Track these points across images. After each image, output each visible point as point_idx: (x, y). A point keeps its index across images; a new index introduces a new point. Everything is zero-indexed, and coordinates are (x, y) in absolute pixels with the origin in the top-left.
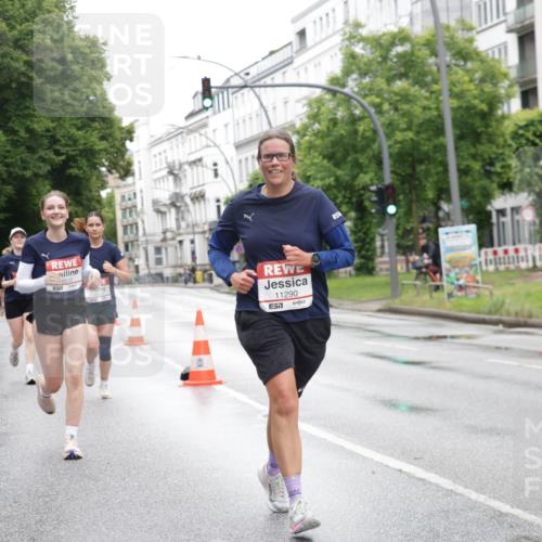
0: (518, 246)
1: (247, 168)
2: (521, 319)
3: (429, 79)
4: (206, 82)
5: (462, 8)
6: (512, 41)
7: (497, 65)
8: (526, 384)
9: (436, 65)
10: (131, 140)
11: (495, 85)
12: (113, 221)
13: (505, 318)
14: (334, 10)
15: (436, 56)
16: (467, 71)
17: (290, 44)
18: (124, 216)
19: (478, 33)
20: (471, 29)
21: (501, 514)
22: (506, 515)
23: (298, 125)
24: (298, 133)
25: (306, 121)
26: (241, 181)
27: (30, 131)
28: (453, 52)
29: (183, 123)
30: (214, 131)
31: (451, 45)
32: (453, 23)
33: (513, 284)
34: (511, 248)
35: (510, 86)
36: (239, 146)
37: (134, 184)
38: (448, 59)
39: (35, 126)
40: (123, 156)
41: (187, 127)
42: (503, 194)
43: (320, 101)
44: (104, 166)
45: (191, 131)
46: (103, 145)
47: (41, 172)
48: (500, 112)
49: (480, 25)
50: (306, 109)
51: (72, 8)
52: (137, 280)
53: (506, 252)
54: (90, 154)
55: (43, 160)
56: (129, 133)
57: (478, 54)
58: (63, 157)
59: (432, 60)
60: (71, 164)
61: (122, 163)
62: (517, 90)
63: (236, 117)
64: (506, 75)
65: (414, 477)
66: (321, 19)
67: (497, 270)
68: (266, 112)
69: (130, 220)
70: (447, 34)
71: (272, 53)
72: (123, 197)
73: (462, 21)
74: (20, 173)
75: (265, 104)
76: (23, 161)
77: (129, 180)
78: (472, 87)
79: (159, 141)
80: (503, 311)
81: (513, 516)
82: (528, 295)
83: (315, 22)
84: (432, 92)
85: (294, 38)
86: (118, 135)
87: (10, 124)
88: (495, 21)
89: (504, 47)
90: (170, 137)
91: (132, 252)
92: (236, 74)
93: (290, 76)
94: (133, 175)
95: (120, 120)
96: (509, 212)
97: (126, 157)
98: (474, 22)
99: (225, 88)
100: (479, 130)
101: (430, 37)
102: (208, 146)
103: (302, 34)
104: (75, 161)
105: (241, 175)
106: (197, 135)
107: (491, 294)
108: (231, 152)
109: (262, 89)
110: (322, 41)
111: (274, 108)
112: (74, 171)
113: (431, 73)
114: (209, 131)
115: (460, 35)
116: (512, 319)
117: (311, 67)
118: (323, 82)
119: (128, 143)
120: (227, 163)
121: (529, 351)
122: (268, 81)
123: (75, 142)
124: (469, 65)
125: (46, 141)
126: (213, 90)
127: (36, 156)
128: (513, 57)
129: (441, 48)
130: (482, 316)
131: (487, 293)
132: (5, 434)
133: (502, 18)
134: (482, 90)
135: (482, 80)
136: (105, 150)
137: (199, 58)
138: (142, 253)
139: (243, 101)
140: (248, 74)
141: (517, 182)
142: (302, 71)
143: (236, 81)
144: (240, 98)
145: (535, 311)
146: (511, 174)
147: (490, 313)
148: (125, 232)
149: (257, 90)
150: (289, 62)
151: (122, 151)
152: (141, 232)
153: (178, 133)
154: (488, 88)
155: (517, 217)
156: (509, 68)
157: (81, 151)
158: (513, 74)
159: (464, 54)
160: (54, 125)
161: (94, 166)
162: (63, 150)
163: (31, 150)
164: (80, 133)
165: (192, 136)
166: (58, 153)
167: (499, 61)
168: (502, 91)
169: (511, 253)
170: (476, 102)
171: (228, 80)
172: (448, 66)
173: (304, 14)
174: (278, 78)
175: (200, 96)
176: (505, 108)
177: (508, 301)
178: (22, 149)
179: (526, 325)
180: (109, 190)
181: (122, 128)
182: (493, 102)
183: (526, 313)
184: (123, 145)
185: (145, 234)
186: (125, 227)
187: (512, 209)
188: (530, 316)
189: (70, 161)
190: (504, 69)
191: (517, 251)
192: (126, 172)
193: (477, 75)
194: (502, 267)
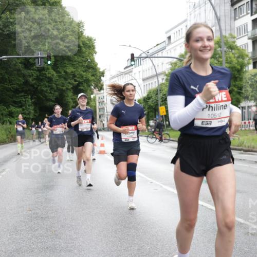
0: (249, 121)
1: (147, 88)
2: (250, 149)
3: (217, 56)
4: (132, 55)
5: (231, 30)
6: (250, 42)
7: (244, 52)
8: (251, 174)
9: (221, 51)
10: (103, 77)
11: (243, 59)
12: (95, 107)
13: (244, 148)
14: (182, 29)
15: (221, 47)
16: (233, 53)
17: (165, 41)
18: (99, 105)
19: (237, 39)
20: (234, 38)
21: (241, 223)
22: (243, 224)
23: (167, 72)
24: (167, 75)
25: (170, 71)
26: (144, 93)
27: (65, 72)
28: (227, 46)
29: (123, 71)
30: (135, 74)
31: (226, 43)
32: (227, 35)
33: (247, 135)
34: (247, 122)
35: (249, 60)
36: (144, 80)
37: (104, 93)
38: (225, 49)
39: (68, 70)
40: (100, 82)
41: (124, 72)
42: (245, 101)
43: (175, 64)
44: (92, 86)
45: (126, 74)
46: (93, 78)
47: (69, 88)
48: (245, 70)
49: (238, 36)
50: (170, 66)
51: (83, 26)
52: (103, 129)
53: (245, 123)
54: (87, 81)
55: (69, 83)
56: (103, 74)
57: (237, 47)
58: (77, 83)
59: (219, 49)
60: (80, 85)
61: (99, 85)
62: (251, 61)
63: (143, 69)
64: (247, 56)
65: (208, 208)
66: (177, 32)
67: (241, 129)
68: (155, 67)
69: (102, 107)
70: (225, 39)
71: (158, 45)
72: (99, 98)
73: (231, 35)
74: (61, 88)
75: (154, 64)
76: (62, 83)
77: (102, 91)
78: (234, 60)
79: (114, 77)
80: (243, 145)
81: (246, 224)
82: (253, 140)
83: (174, 33)
84: (219, 61)
85: (166, 39)
86: (98, 74)
87: (58, 69)
88: (244, 35)
89: (247, 45)
90: (118, 76)
91: (102, 119)
92: (144, 52)
93: (165, 54)
94: (104, 89)
95: (99, 69)
96: (247, 108)
97: (101, 83)
98: (236, 35)
99: (140, 57)
100: (237, 76)
101: (218, 40)
102: (132, 80)
103: (169, 38)
104: (82, 84)
105: (144, 91)
106: (128, 75)
107: (239, 139)
108: (141, 82)
109: (154, 58)
110: (177, 41)
111: (158, 66)
112: (81, 88)
113: (218, 54)
114: (133, 73)
115: (230, 40)
116: (247, 148)
117: (172, 50)
118: (177, 56)
119: (102, 78)
120: (139, 86)
121: (253, 161)
122: (156, 55)
123: (82, 77)
124: (233, 51)
125: (71, 76)
126: (135, 58)
127: (67, 82)
128: (250, 49)
129: (222, 44)
130: (235, 147)
131: (237, 138)
132: (52, 186)
133: (246, 34)
134: (238, 61)
135: (238, 57)
136: (93, 80)
137: (130, 46)
138: (106, 119)
139: (146, 63)
140: (148, 52)
141: (250, 97)
142: (169, 52)
143: (144, 55)
144: (145, 62)
145: (255, 146)
146: (248, 94)
147: (238, 146)
148: (100, 111)
149: (152, 59)
150: (164, 48)
151: (100, 80)
152: (105, 111)
153: (121, 74)
154: (240, 60)
155: (250, 110)
156: (249, 53)
157: (84, 80)
158: (250, 55)
159: (231, 47)
160: (75, 70)
161: (89, 86)
162: (78, 80)
163: (66, 79)
164: (85, 73)
165: (126, 76)
166: (75, 81)
167: (245, 50)
168: (246, 62)
169: (247, 123)
170: (236, 65)
171: (141, 55)
172: (225, 52)
173: (170, 30)
174: (160, 54)
175: (130, 61)
176: (247, 68)
177: (245, 142)
178: (62, 79)
179: (252, 151)
180: (94, 95)
181: (100, 72)
182: (243, 66)
183: (252, 147)
184: (100, 78)
185: (107, 112)
186: (100, 109)
187: (248, 107)
188: (254, 148)
189: (80, 84)
190: (246, 53)
191: (249, 123)
192: (101, 88)
193: (236, 55)
194: (243, 129)
